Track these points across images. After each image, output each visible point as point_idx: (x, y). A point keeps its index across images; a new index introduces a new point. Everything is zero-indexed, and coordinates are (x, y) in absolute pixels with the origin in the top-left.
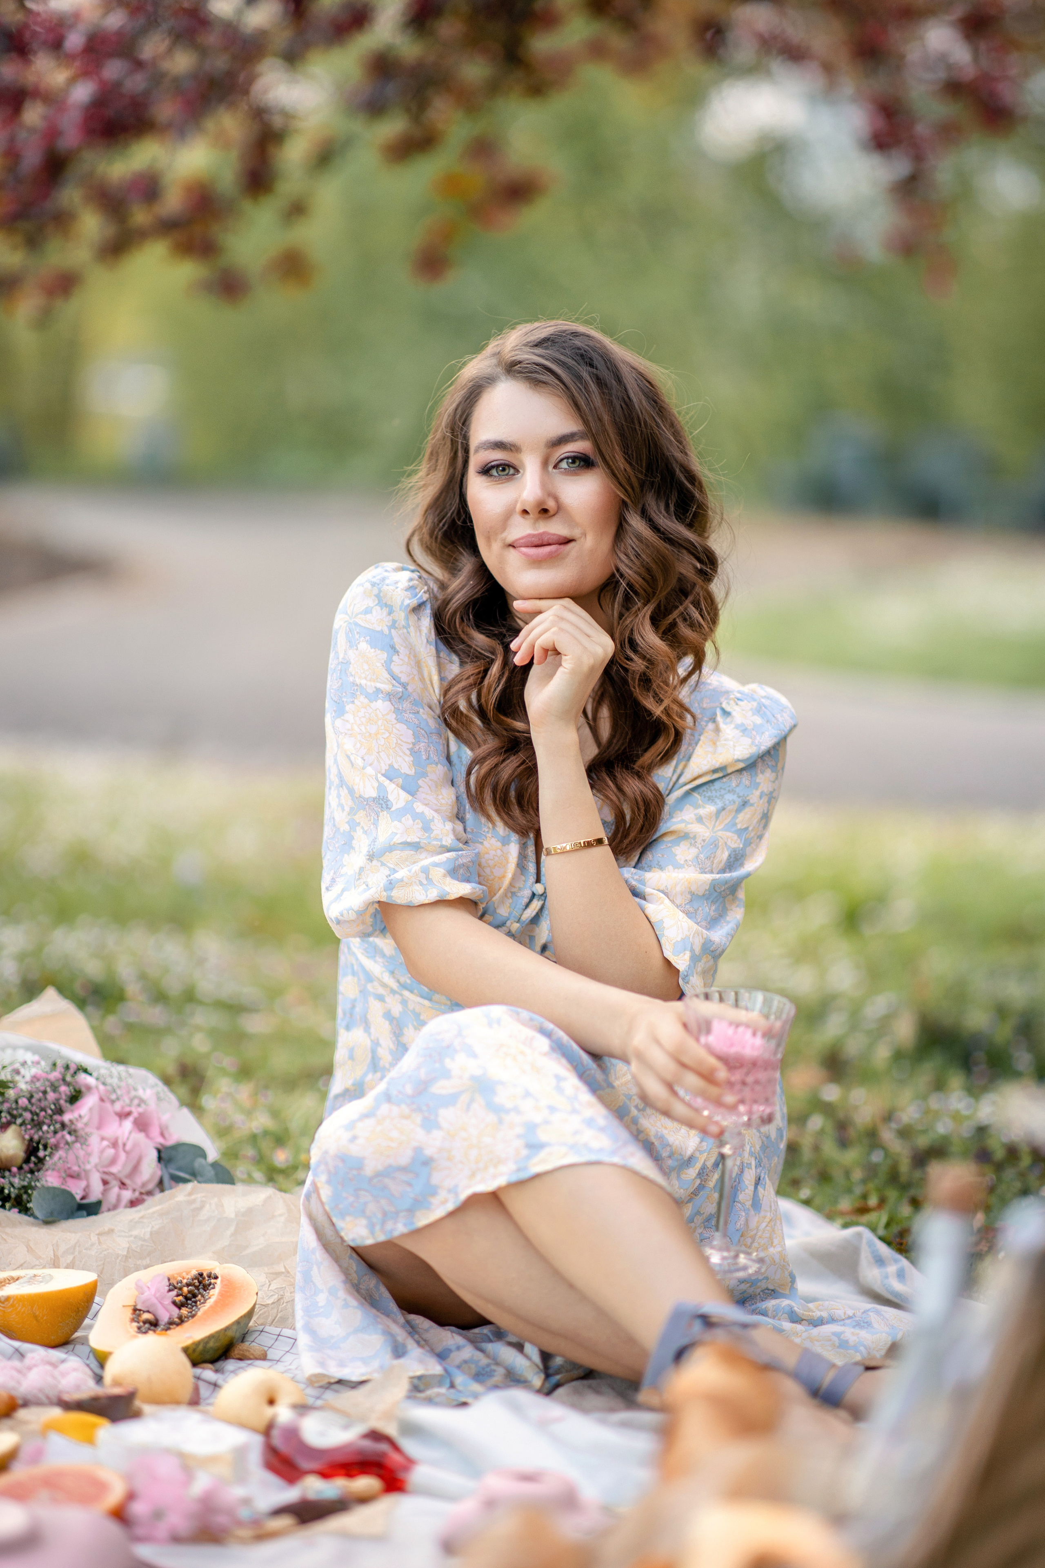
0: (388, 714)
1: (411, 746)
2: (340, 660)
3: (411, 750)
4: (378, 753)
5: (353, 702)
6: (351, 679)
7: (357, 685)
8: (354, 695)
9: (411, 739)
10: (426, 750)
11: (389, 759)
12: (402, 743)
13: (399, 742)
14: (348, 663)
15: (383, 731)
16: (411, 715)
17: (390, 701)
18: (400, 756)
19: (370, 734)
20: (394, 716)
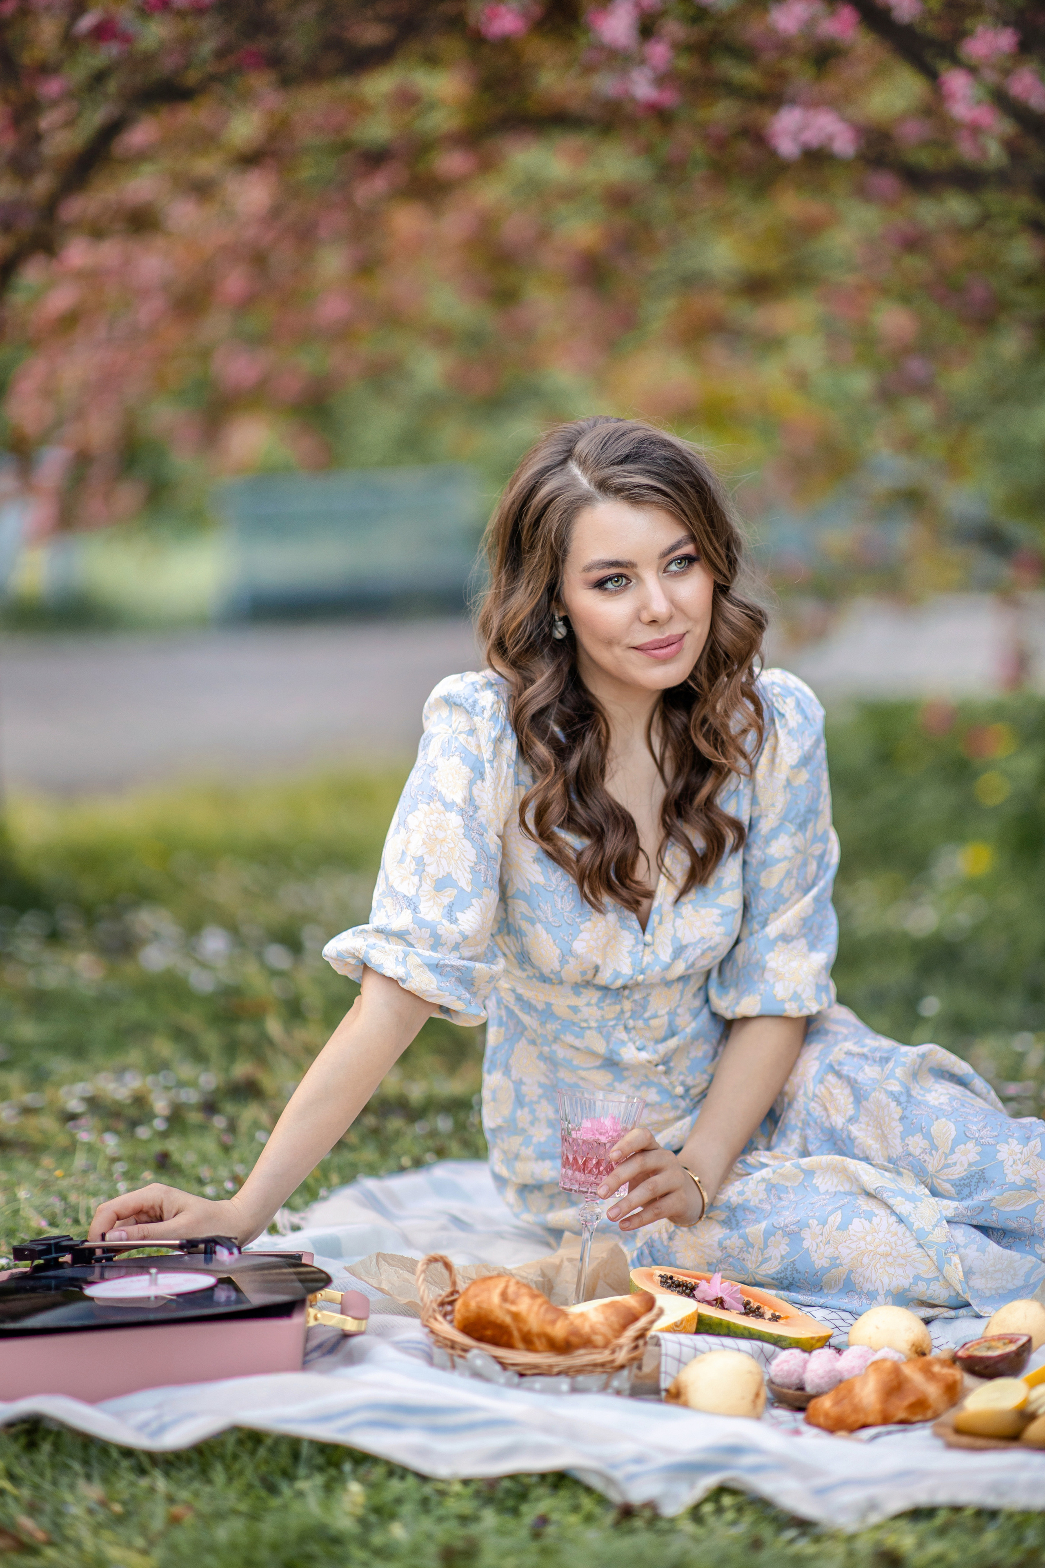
0: (457, 828)
1: (472, 865)
2: (428, 762)
3: (472, 868)
4: (439, 857)
5: (428, 804)
6: (433, 783)
7: (437, 791)
8: (431, 797)
9: (473, 858)
10: (485, 873)
11: (449, 868)
12: (465, 860)
13: (462, 857)
14: (435, 768)
15: (450, 841)
16: (477, 836)
17: (462, 816)
18: (460, 870)
19: (437, 839)
20: (463, 831)
